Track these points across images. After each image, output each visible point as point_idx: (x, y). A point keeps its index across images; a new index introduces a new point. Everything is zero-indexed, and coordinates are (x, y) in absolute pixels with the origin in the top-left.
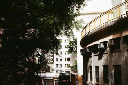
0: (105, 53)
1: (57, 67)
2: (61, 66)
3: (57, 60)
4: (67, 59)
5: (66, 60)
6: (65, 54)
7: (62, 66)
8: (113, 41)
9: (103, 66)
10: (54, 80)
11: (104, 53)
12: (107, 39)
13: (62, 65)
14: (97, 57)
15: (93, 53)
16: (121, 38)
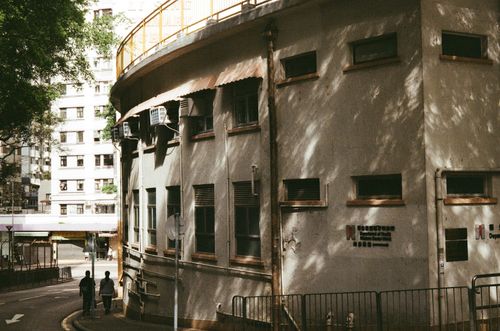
0: (172, 142)
1: (64, 188)
2: (81, 186)
3: (65, 165)
4: (102, 158)
5: (98, 163)
6: (97, 140)
7: (84, 187)
8: (191, 102)
9: (167, 188)
10: (53, 241)
11: (169, 143)
12: (175, 94)
13: (85, 184)
14: (152, 157)
15: (140, 142)
16: (215, 91)
